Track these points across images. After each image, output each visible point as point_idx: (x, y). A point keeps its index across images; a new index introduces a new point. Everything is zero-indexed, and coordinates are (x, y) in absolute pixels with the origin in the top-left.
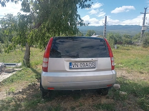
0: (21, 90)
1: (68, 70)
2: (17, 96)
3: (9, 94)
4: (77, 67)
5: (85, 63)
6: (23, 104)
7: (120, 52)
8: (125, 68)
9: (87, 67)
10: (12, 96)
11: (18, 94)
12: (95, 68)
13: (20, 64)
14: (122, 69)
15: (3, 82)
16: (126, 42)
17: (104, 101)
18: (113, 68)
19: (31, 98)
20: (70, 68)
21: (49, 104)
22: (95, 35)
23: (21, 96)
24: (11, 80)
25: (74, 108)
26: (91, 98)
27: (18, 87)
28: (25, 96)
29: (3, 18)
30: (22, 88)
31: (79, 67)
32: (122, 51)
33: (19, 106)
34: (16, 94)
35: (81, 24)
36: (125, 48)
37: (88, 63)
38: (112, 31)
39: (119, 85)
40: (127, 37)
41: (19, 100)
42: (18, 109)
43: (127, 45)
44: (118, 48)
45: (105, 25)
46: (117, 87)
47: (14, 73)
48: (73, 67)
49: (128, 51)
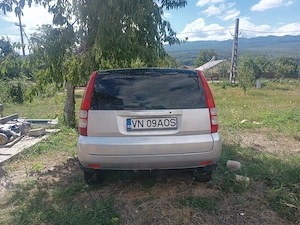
0: (52, 169)
1: (124, 132)
2: (43, 178)
3: (32, 174)
4: (141, 127)
5: (158, 120)
6: (50, 192)
7: (266, 96)
8: (265, 129)
9: (160, 126)
10: (35, 179)
11: (46, 174)
12: (176, 129)
13: (55, 122)
14: (257, 130)
15: (22, 153)
16: (282, 72)
17: (200, 191)
18: (214, 129)
19: (66, 182)
20: (129, 130)
21: (95, 194)
22: (216, 59)
23: (50, 178)
24: (38, 151)
25: (140, 203)
26: (175, 187)
27: (48, 163)
28: (57, 179)
29: (35, 35)
30: (55, 164)
31: (145, 127)
32: (270, 92)
33: (45, 194)
34: (42, 175)
35: (172, 40)
36: (280, 85)
37: (163, 120)
38: (255, 49)
39: (238, 164)
40: (286, 62)
41: (45, 185)
42: (41, 200)
43: (286, 80)
44: (263, 85)
45: (236, 38)
46: (234, 167)
47: (44, 137)
48: (132, 127)
49: (284, 93)
